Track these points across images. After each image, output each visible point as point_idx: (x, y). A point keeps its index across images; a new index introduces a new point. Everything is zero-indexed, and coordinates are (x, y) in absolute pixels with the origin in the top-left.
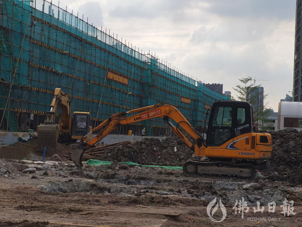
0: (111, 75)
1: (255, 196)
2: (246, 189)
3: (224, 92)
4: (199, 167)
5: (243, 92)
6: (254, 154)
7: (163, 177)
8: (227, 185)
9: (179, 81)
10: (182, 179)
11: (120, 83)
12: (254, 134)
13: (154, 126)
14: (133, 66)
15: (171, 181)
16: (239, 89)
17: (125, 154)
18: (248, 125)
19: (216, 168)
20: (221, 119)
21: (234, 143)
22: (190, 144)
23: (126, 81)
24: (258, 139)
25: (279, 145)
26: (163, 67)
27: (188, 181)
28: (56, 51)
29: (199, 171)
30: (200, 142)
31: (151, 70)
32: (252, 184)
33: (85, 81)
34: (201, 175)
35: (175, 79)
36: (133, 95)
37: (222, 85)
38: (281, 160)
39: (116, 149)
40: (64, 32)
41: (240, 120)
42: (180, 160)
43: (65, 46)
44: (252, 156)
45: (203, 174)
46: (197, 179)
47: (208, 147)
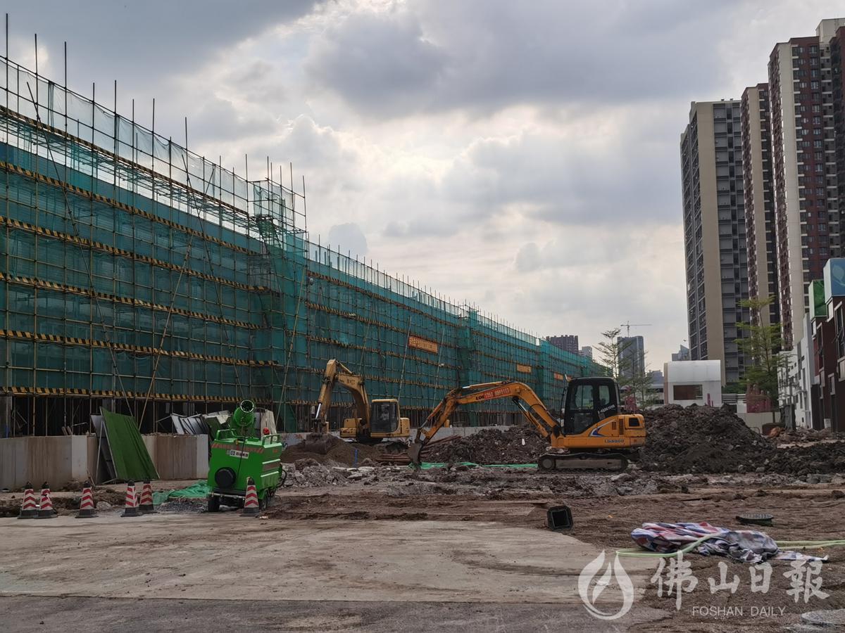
0: (413, 341)
1: (625, 488)
2: (614, 481)
3: (580, 349)
4: (557, 461)
5: (609, 351)
6: (623, 441)
7: (515, 476)
8: (593, 480)
9: (512, 339)
10: (538, 477)
11: (428, 351)
12: (621, 416)
13: (480, 411)
14: (443, 326)
15: (525, 479)
16: (603, 347)
17: (459, 452)
18: (613, 406)
19: (578, 460)
20: (580, 399)
21: (599, 429)
22: (546, 434)
23: (435, 348)
24: (627, 423)
25: (658, 428)
26: (487, 322)
27: (546, 478)
28: (338, 315)
29: (557, 465)
30: (557, 430)
31: (470, 329)
32: (622, 475)
33: (379, 353)
34: (561, 471)
35: (506, 337)
36: (446, 367)
37: (576, 337)
38: (661, 446)
39: (445, 446)
40: (348, 288)
41: (604, 401)
42: (531, 455)
43: (350, 307)
44: (621, 444)
45: (563, 469)
46: (557, 475)
47: (567, 436)
